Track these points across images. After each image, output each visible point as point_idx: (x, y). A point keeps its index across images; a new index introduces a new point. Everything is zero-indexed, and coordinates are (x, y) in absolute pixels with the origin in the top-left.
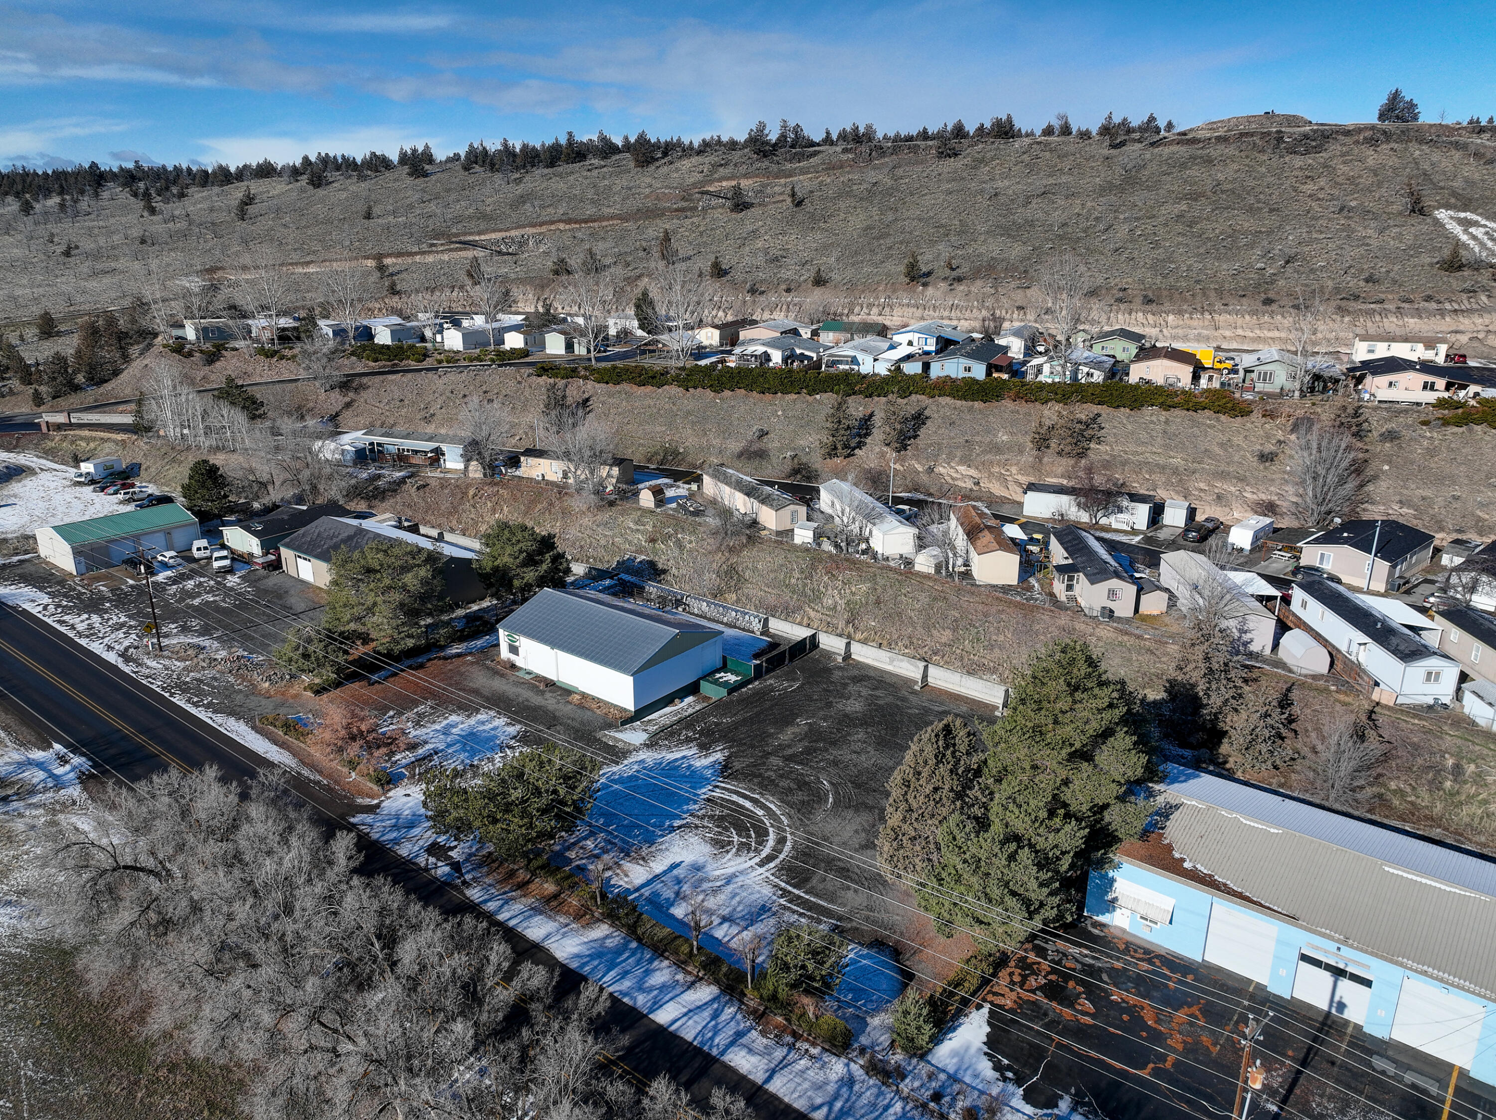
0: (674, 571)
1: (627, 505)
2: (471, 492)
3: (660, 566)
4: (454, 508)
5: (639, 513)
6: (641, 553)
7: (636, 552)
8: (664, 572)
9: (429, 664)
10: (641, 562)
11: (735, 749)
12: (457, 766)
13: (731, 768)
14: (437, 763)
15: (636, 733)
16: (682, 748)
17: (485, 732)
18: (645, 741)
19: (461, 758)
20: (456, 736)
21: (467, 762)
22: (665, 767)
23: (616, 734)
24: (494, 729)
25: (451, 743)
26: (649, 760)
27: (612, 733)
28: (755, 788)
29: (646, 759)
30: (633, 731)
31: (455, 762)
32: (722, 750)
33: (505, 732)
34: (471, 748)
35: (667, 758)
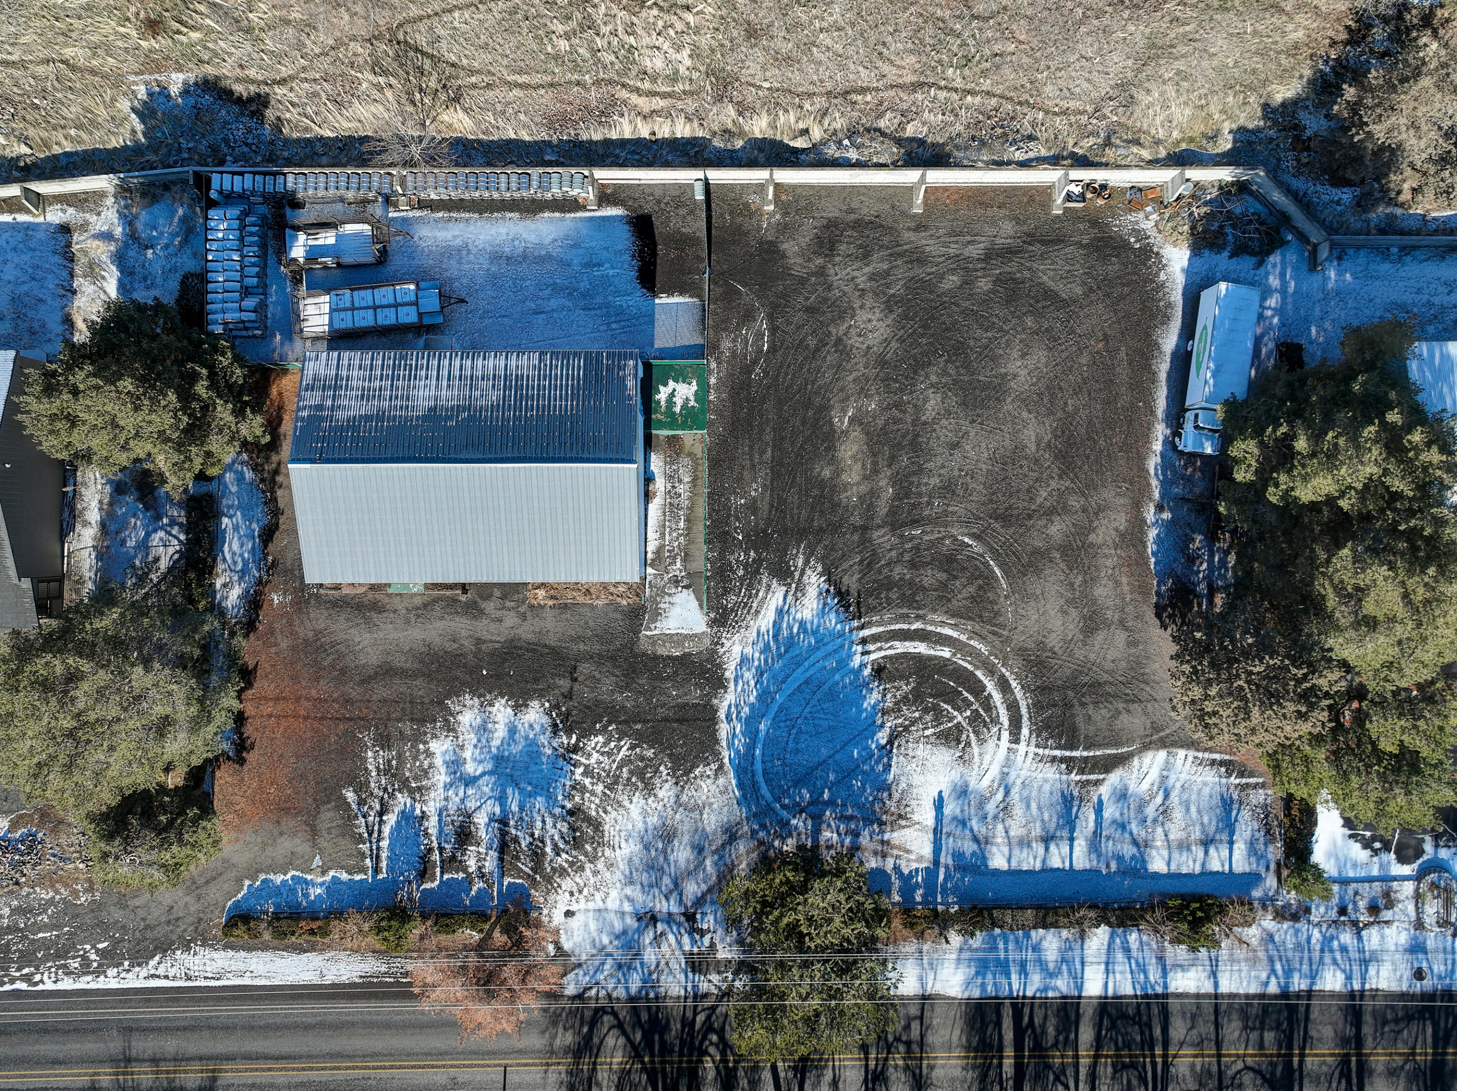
0: (280, 91)
11: (820, 550)
12: (555, 826)
13: (848, 592)
14: (529, 839)
15: (675, 599)
16: (761, 594)
17: (509, 745)
18: (707, 614)
19: (543, 810)
20: (486, 777)
21: (557, 811)
22: (778, 648)
23: (658, 624)
24: (512, 730)
25: (497, 794)
26: (748, 650)
27: (652, 626)
28: (905, 611)
29: (746, 651)
30: (667, 599)
31: (544, 822)
32: (807, 562)
33: (531, 726)
34: (530, 784)
35: (763, 629)
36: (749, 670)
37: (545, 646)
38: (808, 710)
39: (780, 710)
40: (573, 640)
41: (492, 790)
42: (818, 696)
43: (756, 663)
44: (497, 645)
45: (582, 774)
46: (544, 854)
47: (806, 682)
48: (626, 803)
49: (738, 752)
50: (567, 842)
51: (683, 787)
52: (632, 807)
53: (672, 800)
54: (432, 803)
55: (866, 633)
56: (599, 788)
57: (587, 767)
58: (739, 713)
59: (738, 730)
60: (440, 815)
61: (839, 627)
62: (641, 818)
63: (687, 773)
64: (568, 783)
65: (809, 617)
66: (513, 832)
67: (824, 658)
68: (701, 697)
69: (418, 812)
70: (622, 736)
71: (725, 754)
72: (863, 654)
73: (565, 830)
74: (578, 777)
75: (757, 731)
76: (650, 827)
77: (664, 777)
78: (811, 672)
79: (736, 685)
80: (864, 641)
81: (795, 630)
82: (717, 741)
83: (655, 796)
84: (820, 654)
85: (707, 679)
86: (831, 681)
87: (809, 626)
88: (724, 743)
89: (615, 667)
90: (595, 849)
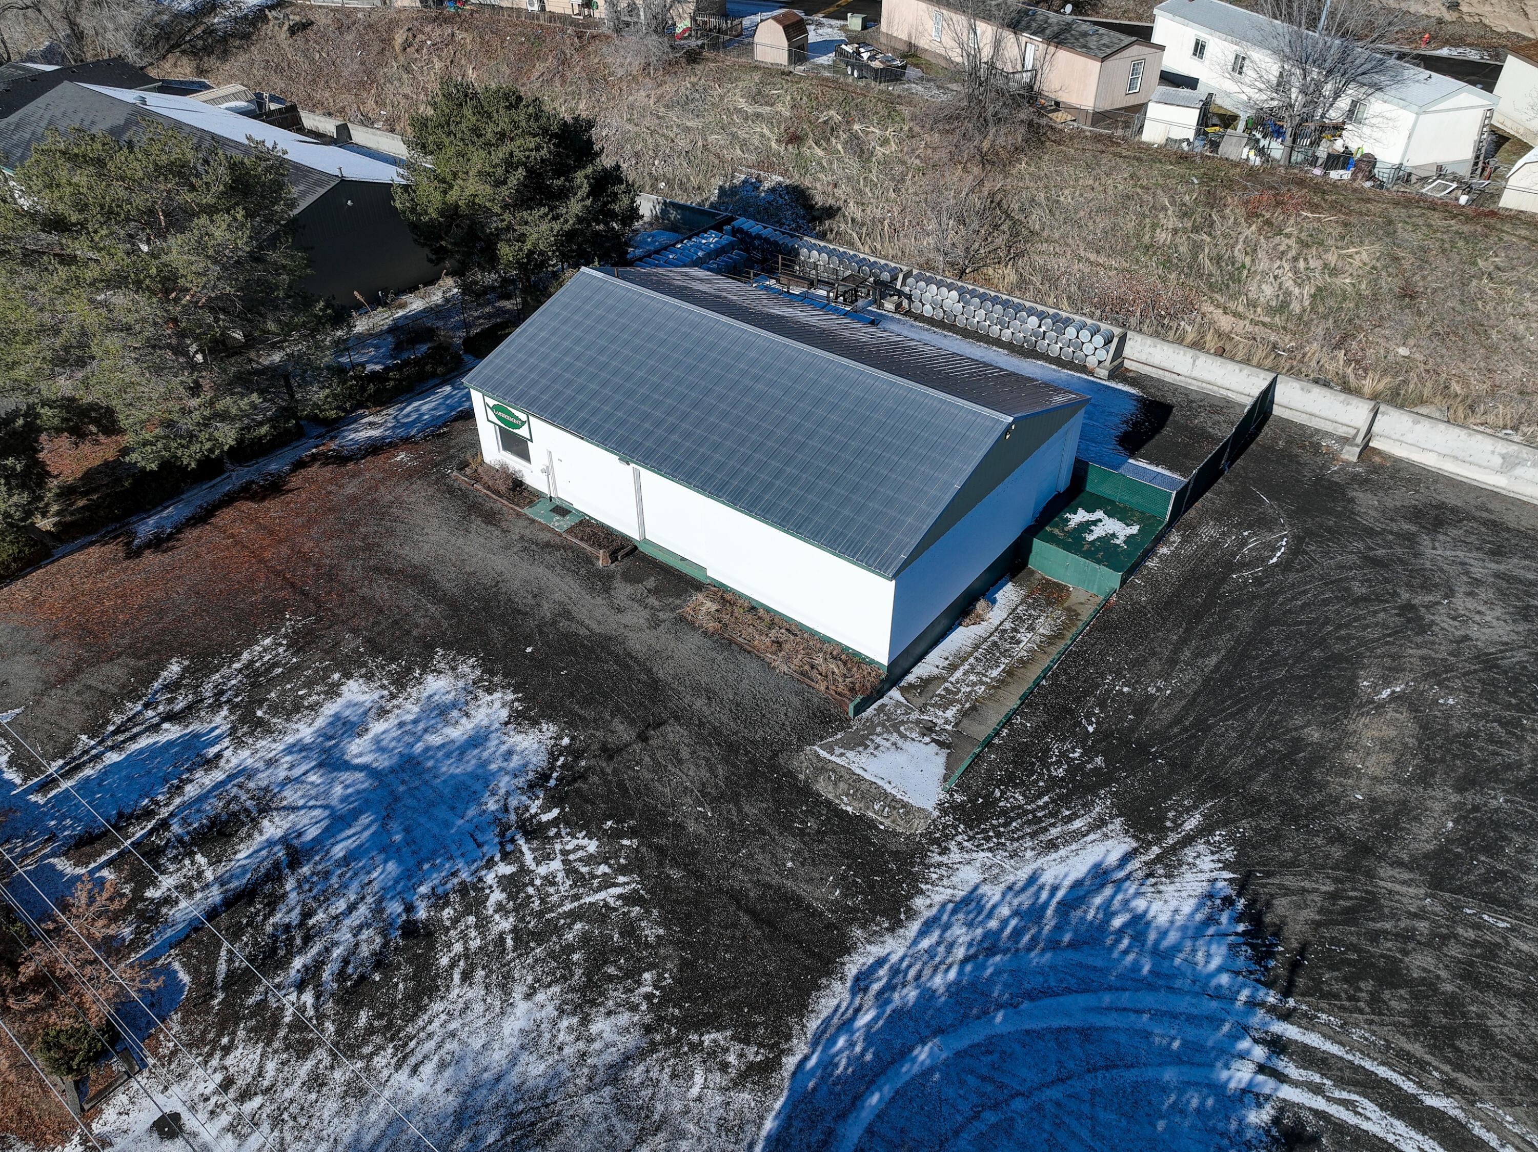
0: (852, 209)
1: (730, 59)
2: (399, 38)
3: (819, 200)
4: (368, 72)
5: (757, 76)
6: (771, 168)
7: (760, 165)
8: (831, 212)
9: (296, 481)
10: (773, 190)
11: (1245, 827)
12: (359, 929)
13: (1278, 932)
14: (294, 917)
15: (907, 745)
16: (1077, 824)
17: (448, 756)
18: (950, 792)
19: (376, 886)
20: (360, 776)
21: (395, 908)
22: (1058, 928)
23: (850, 754)
24: (477, 740)
25: (343, 808)
26: (992, 893)
27: (838, 751)
28: (1417, 1049)
29: (985, 889)
30: (895, 737)
31: (352, 908)
32: (1204, 831)
33: (510, 753)
34: (407, 830)
35: (1047, 878)
36: (970, 925)
37: (649, 671)
38: (1055, 1093)
39: (989, 1046)
40: (697, 689)
41: (344, 799)
42: (1099, 1080)
43: (993, 924)
44: (582, 631)
45: (501, 879)
46: (283, 964)
47: (1086, 1034)
48: (518, 991)
49: (828, 1064)
50: (341, 976)
51: (653, 1048)
52: (522, 1007)
53: (611, 1056)
54: (245, 753)
55: (1291, 1032)
56: (505, 924)
57: (523, 870)
58: (890, 987)
59: (864, 1019)
60: (231, 777)
61: (1224, 979)
62: (514, 1042)
63: (689, 1023)
64: (464, 875)
65: (1163, 919)
66: (290, 885)
67: (1157, 1015)
68: (836, 906)
69: (213, 751)
70: (635, 866)
71: (800, 1048)
72: (1262, 1069)
73: (365, 951)
74: (490, 878)
75: (905, 1053)
76: (514, 1078)
77: (635, 999)
78: (1110, 1021)
79: (923, 933)
80: (1277, 1045)
81: (1117, 922)
82: (802, 1009)
83: (585, 1021)
84: (1148, 999)
85: (872, 886)
86: (1150, 1073)
87: (1152, 936)
88: (813, 1024)
89: (725, 760)
90: (370, 1031)
